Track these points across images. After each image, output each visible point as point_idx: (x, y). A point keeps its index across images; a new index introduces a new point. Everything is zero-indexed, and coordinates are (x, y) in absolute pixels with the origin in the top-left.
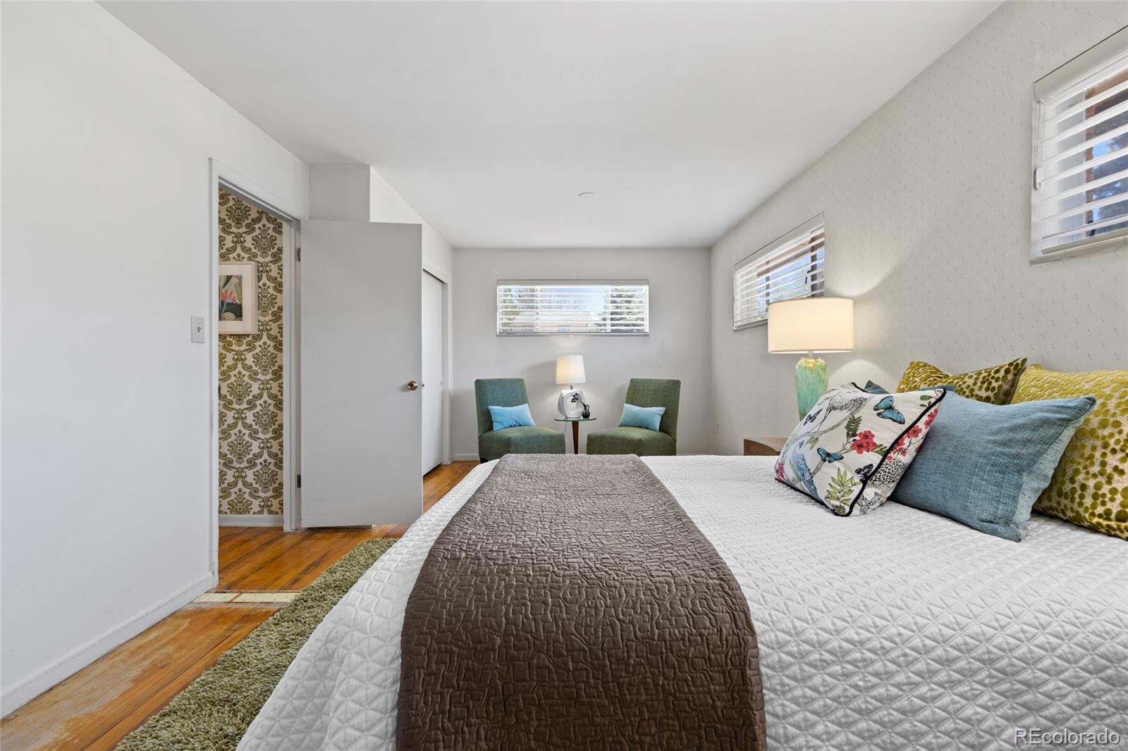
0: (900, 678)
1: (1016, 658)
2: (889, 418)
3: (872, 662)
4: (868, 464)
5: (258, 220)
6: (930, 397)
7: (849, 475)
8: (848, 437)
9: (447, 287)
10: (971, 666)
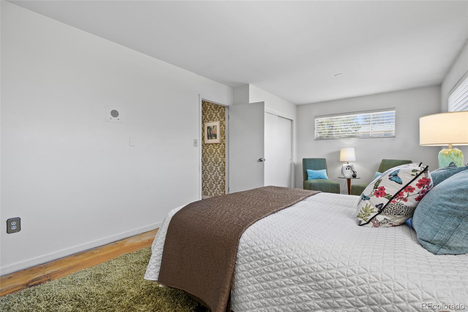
0: (279, 273)
1: (328, 282)
2: (394, 181)
3: (271, 264)
4: (381, 203)
5: (220, 108)
6: (417, 171)
7: (371, 207)
8: (374, 189)
9: (293, 122)
10: (307, 278)
